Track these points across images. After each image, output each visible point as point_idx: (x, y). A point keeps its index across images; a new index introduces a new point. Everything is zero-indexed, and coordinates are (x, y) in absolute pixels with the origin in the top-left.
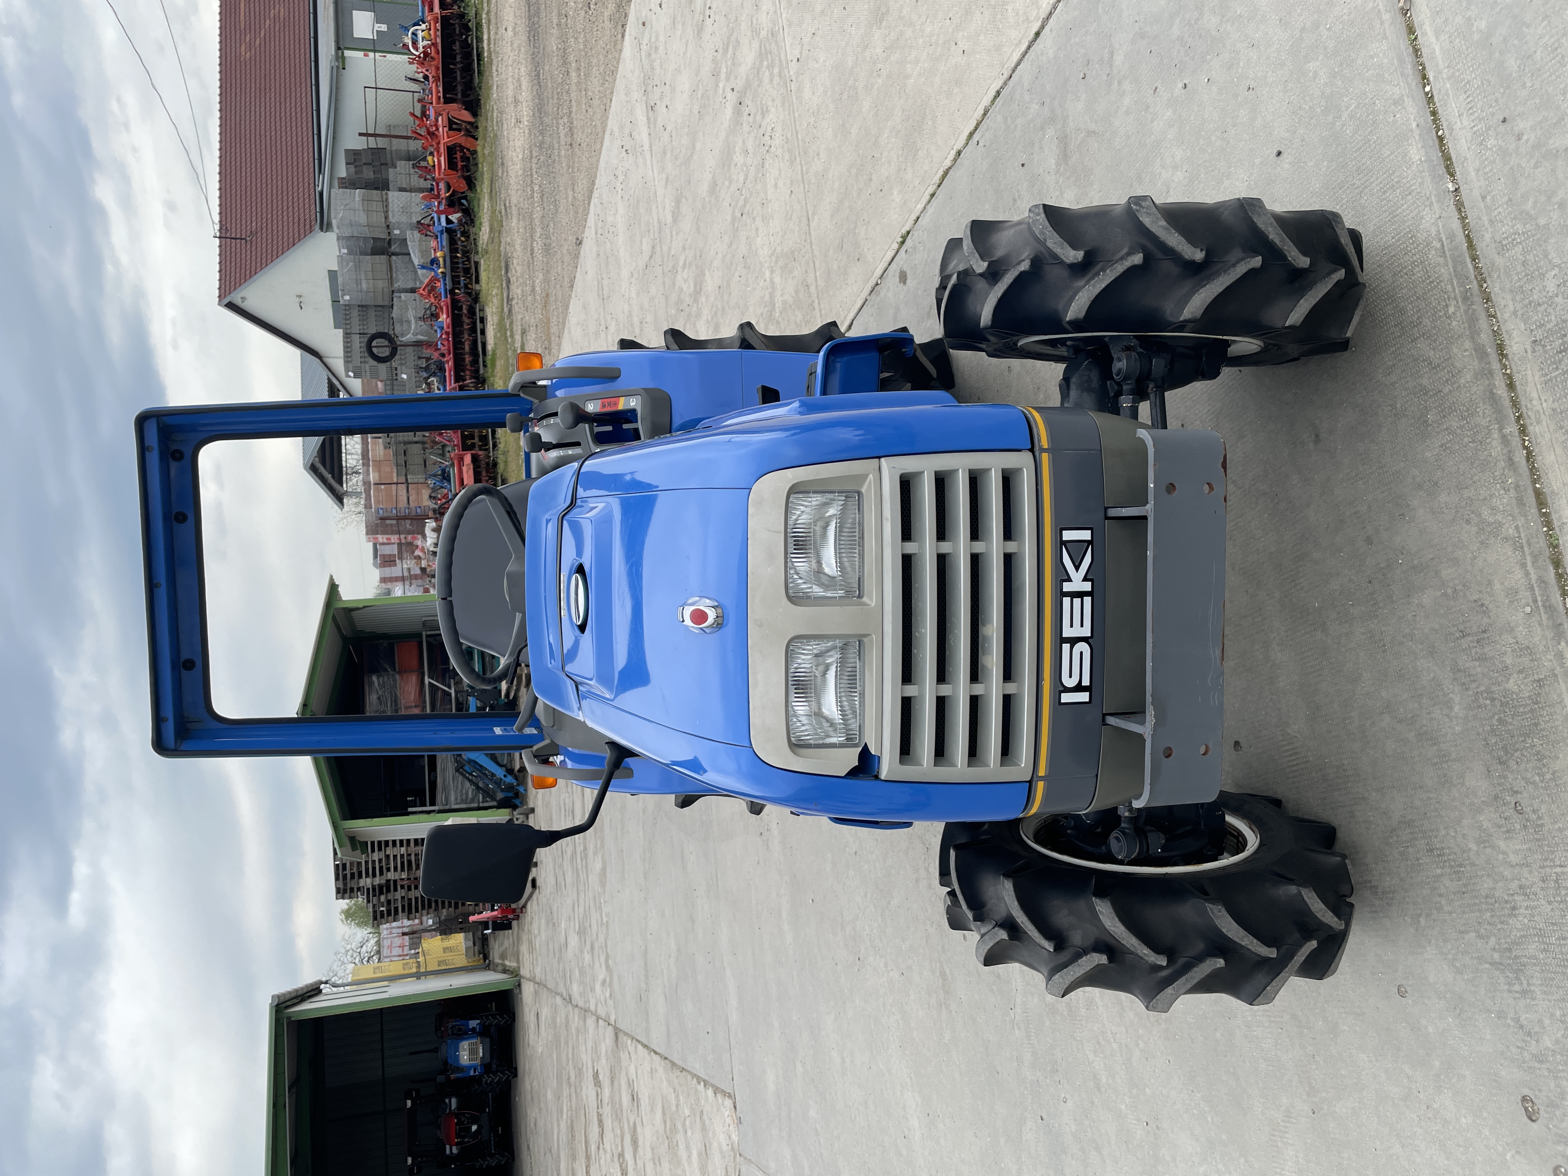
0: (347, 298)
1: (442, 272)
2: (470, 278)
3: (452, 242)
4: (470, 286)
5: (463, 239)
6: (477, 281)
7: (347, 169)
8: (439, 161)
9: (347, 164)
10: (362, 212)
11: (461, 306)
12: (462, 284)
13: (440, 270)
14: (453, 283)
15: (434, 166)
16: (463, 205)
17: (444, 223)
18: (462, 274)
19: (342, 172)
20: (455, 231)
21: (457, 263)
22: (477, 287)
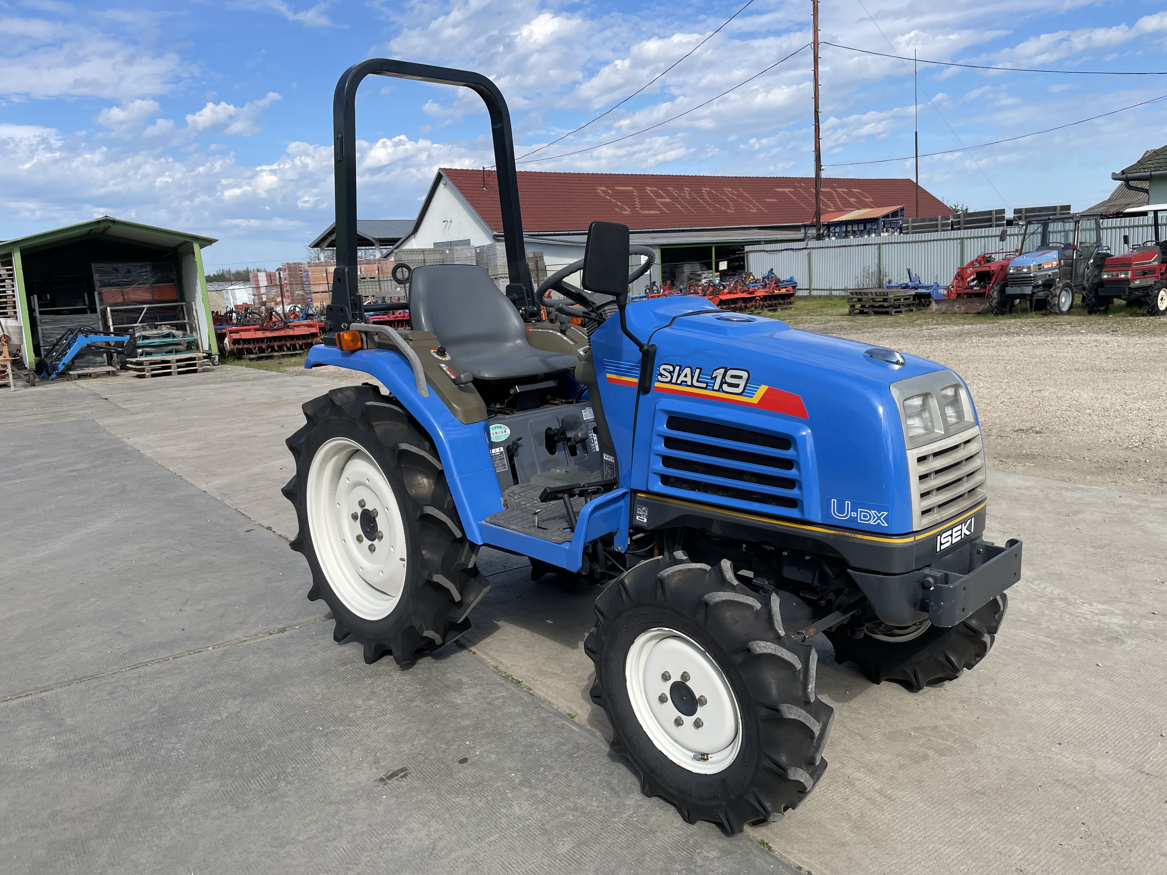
9: (534, 252)
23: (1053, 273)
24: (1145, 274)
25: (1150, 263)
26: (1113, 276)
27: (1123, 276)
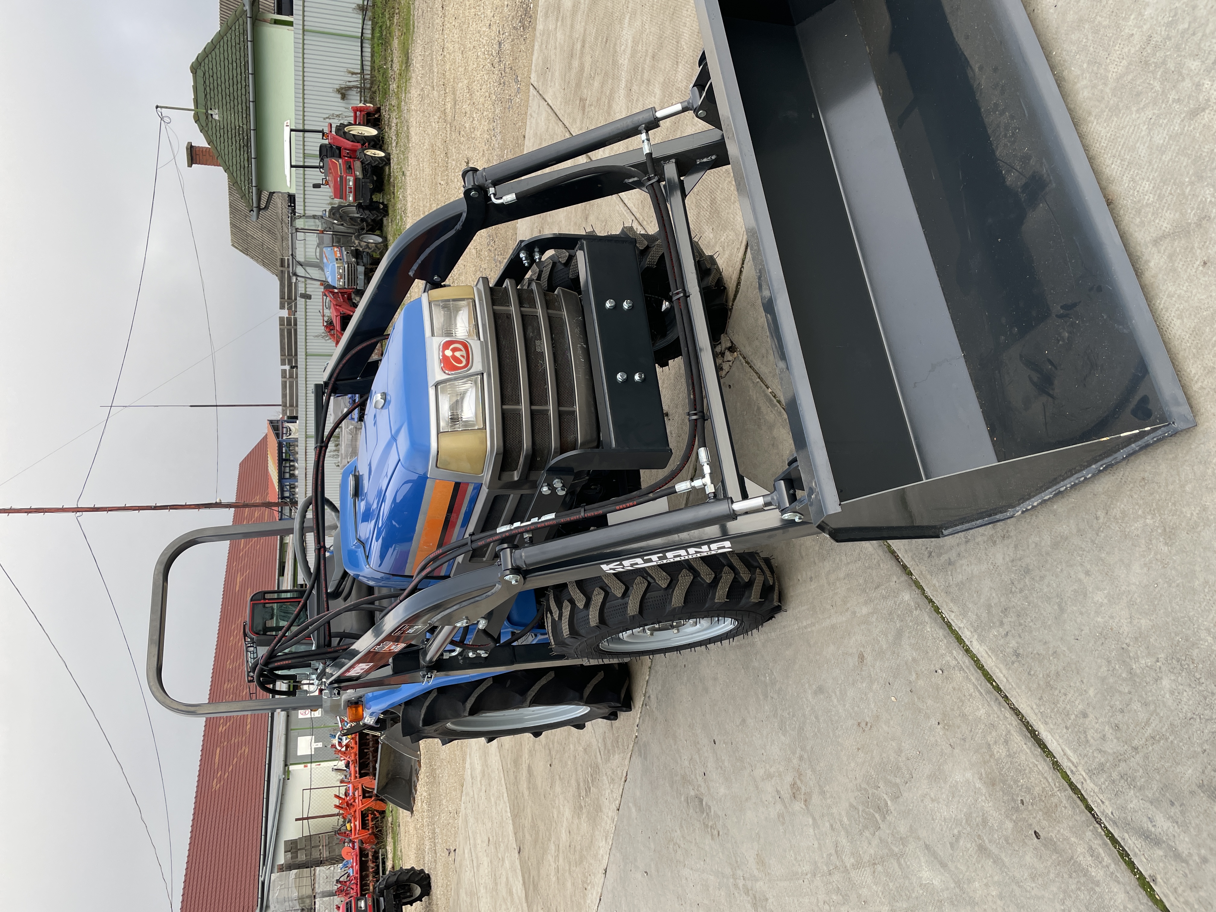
7: (285, 856)
9: (285, 852)
10: (294, 889)
15: (351, 830)
19: (281, 860)
23: (346, 250)
24: (350, 167)
25: (340, 164)
26: (351, 192)
27: (351, 183)
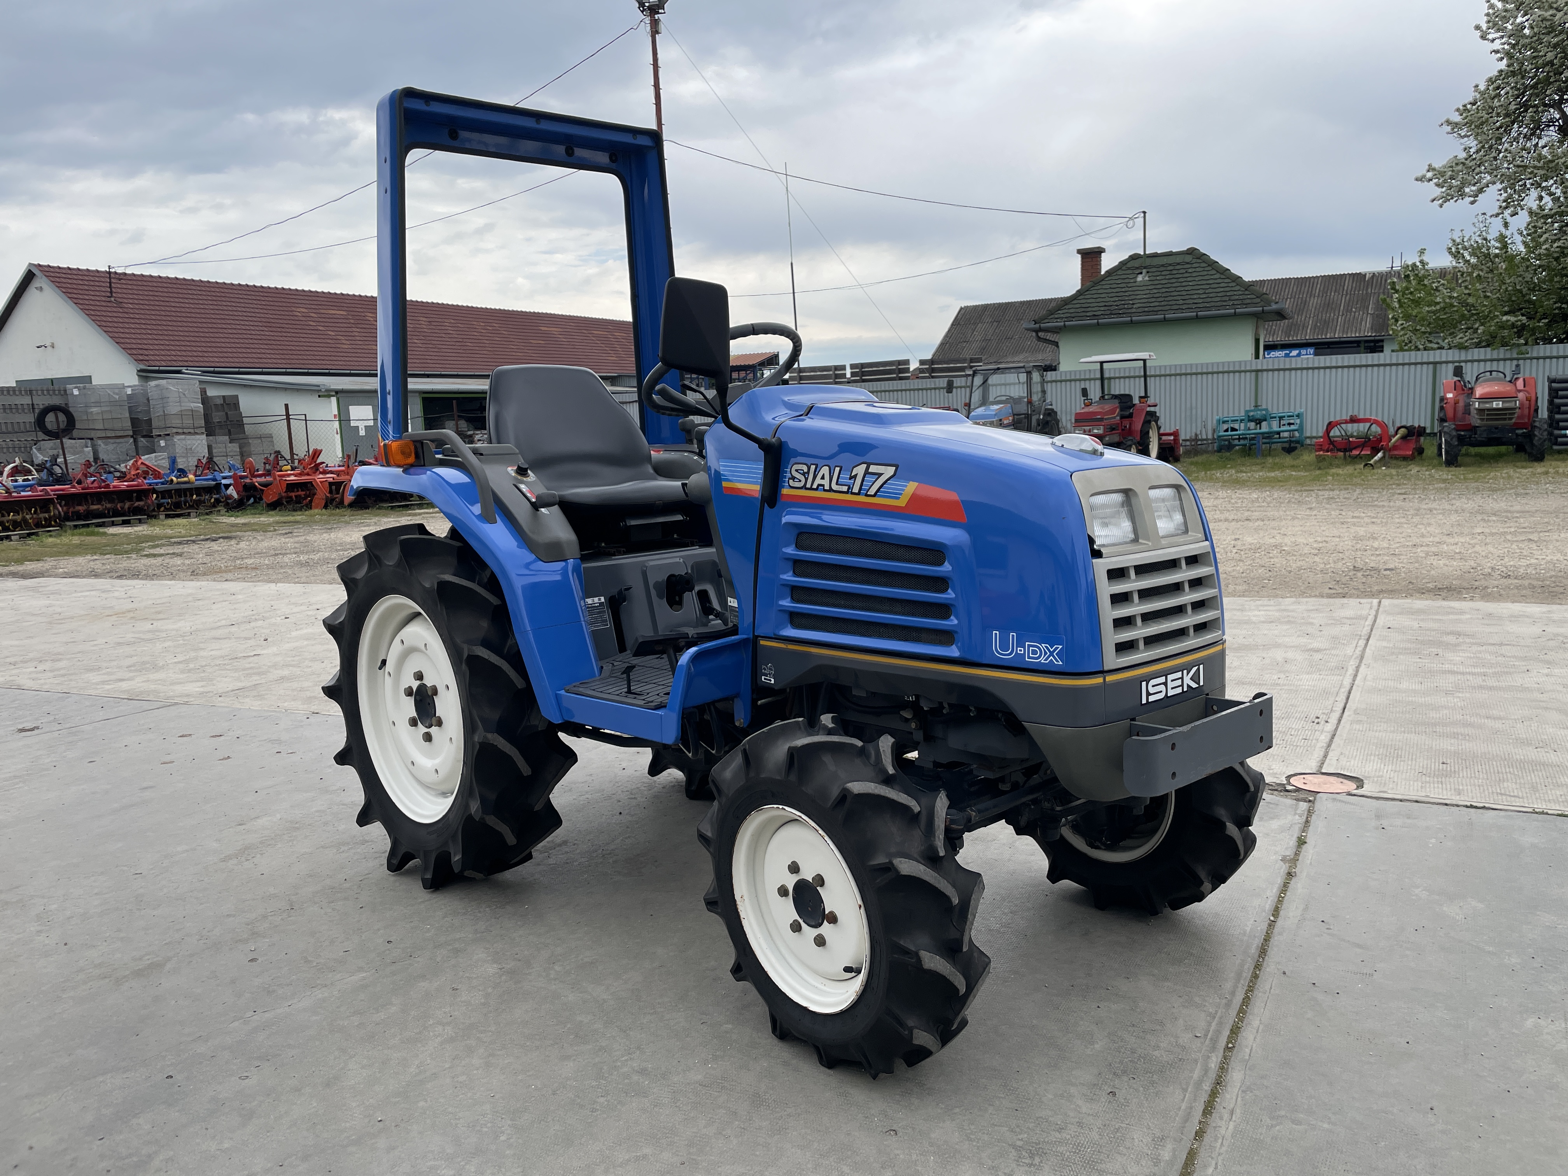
0: (76, 392)
1: (172, 480)
2: (170, 509)
3: (209, 490)
4: (162, 509)
5: (213, 500)
6: (168, 516)
7: (219, 397)
8: (289, 475)
9: (224, 397)
10: (179, 409)
11: (141, 500)
12: (162, 501)
13: (174, 479)
14: (162, 492)
15: (282, 471)
16: (248, 500)
17: (224, 482)
18: (174, 500)
19: (211, 392)
20: (218, 493)
21: (186, 496)
22: (162, 517)
